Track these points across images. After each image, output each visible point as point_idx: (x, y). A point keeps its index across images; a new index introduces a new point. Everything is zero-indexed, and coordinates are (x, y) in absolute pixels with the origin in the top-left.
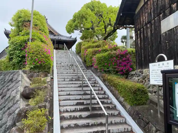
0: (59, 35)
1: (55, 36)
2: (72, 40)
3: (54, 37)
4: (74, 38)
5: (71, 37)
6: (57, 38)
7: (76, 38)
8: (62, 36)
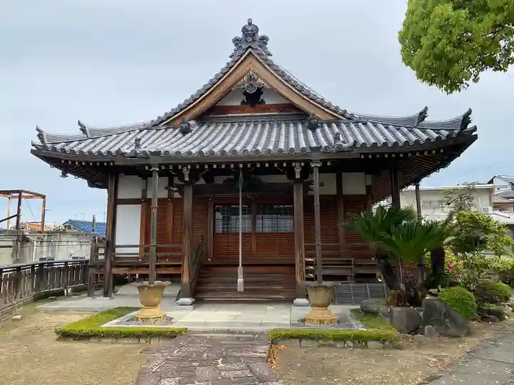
0: (339, 117)
1: (313, 128)
2: (438, 138)
3: (310, 132)
4: (453, 123)
5: (423, 115)
6: (331, 137)
7: (466, 119)
8: (356, 123)
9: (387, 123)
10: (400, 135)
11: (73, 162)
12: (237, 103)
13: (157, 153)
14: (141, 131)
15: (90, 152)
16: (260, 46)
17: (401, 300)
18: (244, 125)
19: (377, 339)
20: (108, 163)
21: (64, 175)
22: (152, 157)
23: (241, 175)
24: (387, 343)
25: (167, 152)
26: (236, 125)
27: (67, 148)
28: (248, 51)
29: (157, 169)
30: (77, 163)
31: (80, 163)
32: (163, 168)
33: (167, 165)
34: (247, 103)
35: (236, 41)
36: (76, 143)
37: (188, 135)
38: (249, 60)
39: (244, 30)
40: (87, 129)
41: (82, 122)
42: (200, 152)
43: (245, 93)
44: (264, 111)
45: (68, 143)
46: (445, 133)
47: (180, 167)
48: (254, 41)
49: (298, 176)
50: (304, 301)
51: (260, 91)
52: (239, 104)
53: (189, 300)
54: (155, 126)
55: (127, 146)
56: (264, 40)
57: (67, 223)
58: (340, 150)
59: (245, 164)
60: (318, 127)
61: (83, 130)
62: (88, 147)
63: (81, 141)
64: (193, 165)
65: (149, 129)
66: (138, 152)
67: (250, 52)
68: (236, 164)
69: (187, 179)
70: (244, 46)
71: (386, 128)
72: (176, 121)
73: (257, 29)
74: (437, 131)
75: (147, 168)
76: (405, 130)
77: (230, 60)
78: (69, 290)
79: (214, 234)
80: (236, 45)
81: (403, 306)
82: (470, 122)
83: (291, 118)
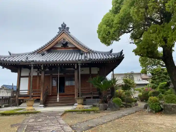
0: (90, 51)
2: (114, 58)
5: (111, 51)
9: (102, 53)
10: (105, 56)
11: (6, 64)
12: (60, 46)
13: (33, 61)
14: (29, 55)
15: (12, 61)
16: (67, 30)
17: (102, 102)
18: (62, 53)
19: (93, 111)
20: (18, 64)
21: (3, 68)
22: (31, 62)
23: (59, 68)
24: (95, 112)
25: (36, 61)
26: (59, 53)
27: (4, 60)
28: (63, 31)
29: (33, 66)
30: (8, 64)
31: (9, 64)
32: (35, 65)
33: (36, 65)
34: (63, 47)
35: (60, 28)
36: (7, 58)
37: (43, 56)
38: (63, 34)
39: (62, 25)
40: (11, 54)
41: (10, 52)
42: (46, 61)
43: (62, 44)
44: (68, 49)
45: (5, 58)
46: (116, 56)
47: (40, 65)
48: (65, 28)
49: (76, 68)
50: (77, 104)
51: (67, 43)
52: (61, 47)
53: (42, 105)
54: (34, 53)
55: (24, 59)
56: (68, 28)
57: (3, 86)
58: (86, 61)
59: (60, 64)
60: (83, 54)
61: (10, 54)
62: (11, 59)
63: (9, 57)
64: (44, 65)
65: (31, 54)
66: (27, 61)
67: (64, 32)
68: (57, 64)
69: (42, 69)
70: (62, 30)
71: (102, 55)
72: (40, 52)
73: (66, 25)
74: (114, 56)
75: (30, 65)
76: (106, 55)
77: (57, 34)
78: (3, 106)
79: (52, 86)
80: (59, 29)
81: (103, 103)
82: (122, 53)
83: (76, 51)
